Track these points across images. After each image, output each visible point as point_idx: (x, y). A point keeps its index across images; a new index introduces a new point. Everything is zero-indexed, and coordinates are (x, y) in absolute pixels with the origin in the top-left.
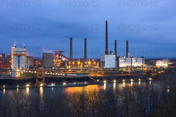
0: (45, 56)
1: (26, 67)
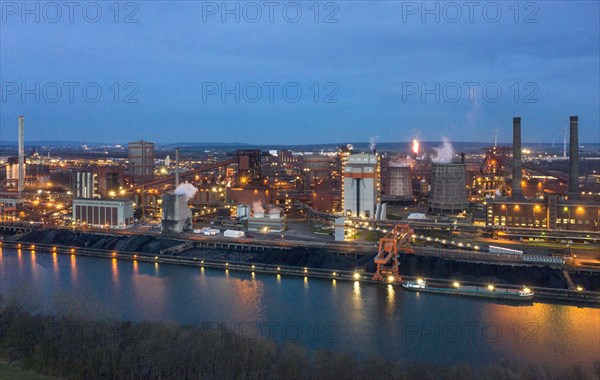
1: (375, 209)
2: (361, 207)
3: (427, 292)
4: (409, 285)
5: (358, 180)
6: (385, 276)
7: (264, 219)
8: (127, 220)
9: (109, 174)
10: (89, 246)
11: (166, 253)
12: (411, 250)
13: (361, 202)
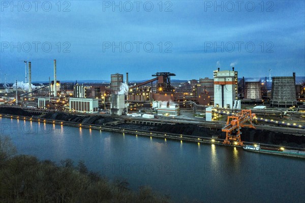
0: (277, 83)
1: (233, 103)
2: (225, 102)
3: (260, 153)
4: (248, 148)
5: (223, 86)
6: (232, 141)
7: (166, 109)
8: (94, 109)
9: (96, 88)
10: (71, 120)
11: (107, 125)
12: (252, 126)
13: (225, 99)
